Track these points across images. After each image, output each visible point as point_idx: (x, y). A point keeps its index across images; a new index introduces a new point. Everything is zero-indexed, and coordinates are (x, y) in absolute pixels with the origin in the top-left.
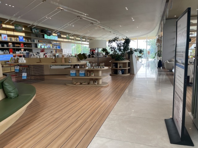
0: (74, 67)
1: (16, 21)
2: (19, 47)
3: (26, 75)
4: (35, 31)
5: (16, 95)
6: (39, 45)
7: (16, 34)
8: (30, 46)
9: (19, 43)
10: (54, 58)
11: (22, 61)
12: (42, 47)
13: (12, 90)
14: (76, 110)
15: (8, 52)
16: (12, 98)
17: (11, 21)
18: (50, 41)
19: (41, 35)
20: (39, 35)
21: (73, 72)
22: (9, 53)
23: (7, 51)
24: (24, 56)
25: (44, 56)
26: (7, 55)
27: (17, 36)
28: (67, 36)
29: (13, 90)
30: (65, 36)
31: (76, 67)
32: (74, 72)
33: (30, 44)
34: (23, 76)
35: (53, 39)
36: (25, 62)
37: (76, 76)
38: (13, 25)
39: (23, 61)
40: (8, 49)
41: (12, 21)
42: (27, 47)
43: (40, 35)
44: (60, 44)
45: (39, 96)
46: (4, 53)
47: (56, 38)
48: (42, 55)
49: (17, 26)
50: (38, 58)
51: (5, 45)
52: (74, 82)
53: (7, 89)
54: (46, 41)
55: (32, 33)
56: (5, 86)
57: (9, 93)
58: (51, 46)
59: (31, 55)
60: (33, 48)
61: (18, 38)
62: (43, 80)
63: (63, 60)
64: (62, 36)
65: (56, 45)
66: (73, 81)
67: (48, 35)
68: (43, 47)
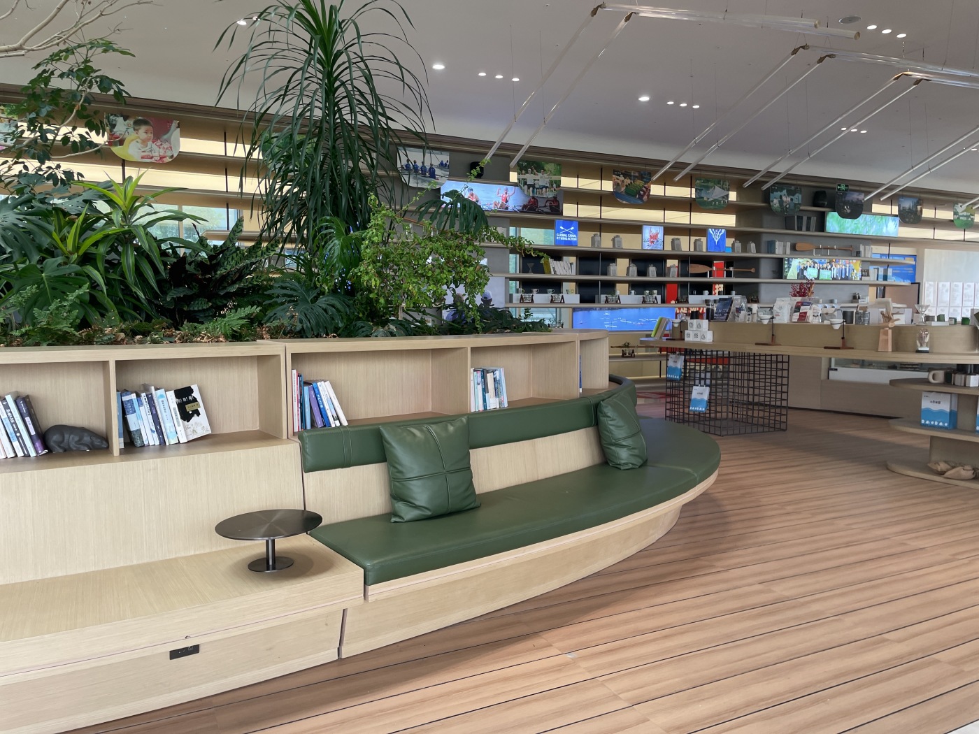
0: (948, 380)
1: (698, 165)
2: (704, 275)
3: (706, 397)
4: (781, 202)
5: (638, 462)
6: (794, 268)
7: (700, 219)
8: (753, 270)
9: (707, 261)
10: (837, 327)
11: (696, 336)
12: (805, 273)
13: (624, 438)
14: (893, 596)
15: (659, 297)
16: (622, 468)
17: (680, 166)
18: (850, 246)
19: (809, 219)
20: (800, 218)
21: (937, 405)
22: (663, 301)
23: (655, 291)
24: (710, 316)
25: (796, 316)
26: (652, 310)
27: (701, 231)
28: (955, 213)
29: (629, 437)
30: (946, 214)
31: (958, 378)
32: (945, 406)
33: (755, 262)
34: (695, 399)
35: (872, 232)
36: (709, 338)
37: (954, 426)
38: (688, 181)
39: (701, 334)
40: (659, 286)
41: (685, 165)
42: (738, 275)
43: (805, 219)
44: (914, 257)
45: (738, 493)
46: (644, 302)
47: (892, 228)
48: (784, 310)
49: (708, 188)
50: (766, 322)
51: (652, 270)
52: (937, 463)
53: (610, 432)
54: (829, 243)
55: (769, 209)
56: (602, 418)
57: (613, 448)
58: (854, 267)
59: (739, 310)
60: (765, 277)
61: (704, 239)
62: (780, 428)
63: (882, 337)
64: (928, 213)
65: (888, 264)
66: (934, 458)
67: (843, 215)
68: (811, 274)
